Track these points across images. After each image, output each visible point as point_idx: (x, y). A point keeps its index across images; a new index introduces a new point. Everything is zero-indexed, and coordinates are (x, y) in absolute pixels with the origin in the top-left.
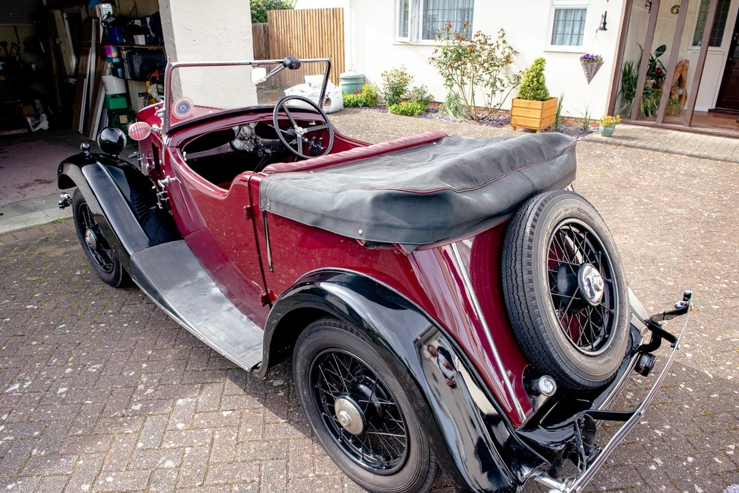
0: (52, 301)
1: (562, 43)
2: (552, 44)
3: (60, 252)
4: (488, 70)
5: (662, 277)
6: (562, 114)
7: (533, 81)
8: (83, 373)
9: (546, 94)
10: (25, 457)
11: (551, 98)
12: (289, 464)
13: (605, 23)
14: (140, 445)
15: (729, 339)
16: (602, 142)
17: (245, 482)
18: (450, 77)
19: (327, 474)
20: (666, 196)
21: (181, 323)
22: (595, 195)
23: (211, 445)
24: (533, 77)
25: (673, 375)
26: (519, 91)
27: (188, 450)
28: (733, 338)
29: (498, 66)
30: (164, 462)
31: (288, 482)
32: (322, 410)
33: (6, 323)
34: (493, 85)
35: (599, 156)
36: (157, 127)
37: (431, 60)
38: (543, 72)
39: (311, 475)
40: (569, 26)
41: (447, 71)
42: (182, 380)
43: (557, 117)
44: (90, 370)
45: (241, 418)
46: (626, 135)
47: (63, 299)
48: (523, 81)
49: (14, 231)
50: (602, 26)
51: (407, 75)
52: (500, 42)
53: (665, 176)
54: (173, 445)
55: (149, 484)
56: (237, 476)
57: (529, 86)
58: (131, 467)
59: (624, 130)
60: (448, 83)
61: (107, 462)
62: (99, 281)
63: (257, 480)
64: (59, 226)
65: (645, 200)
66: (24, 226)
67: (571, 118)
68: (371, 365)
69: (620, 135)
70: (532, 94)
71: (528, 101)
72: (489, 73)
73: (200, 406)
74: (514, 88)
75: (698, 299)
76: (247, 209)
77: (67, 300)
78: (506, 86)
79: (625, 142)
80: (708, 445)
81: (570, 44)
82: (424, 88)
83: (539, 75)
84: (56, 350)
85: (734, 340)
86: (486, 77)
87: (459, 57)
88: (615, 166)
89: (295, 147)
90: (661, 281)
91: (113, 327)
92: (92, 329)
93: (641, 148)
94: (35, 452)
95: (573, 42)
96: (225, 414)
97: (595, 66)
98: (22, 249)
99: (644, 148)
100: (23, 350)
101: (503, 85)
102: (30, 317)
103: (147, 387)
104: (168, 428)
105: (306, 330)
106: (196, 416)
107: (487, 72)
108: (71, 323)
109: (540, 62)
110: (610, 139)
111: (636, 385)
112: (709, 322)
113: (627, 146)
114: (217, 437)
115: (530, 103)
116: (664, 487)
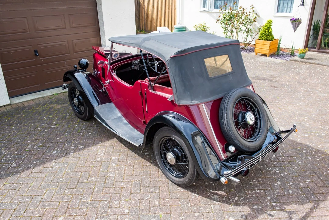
0: (61, 125)
1: (282, 11)
2: (277, 12)
3: (59, 107)
4: (245, 25)
5: (304, 123)
6: (281, 46)
7: (266, 31)
8: (78, 148)
9: (272, 37)
10: (64, 172)
11: (275, 39)
12: (151, 177)
13: (303, 2)
14: (101, 170)
15: (324, 147)
16: (298, 61)
17: (136, 181)
18: (226, 29)
19: (163, 180)
20: (320, 88)
21: (113, 131)
22: (286, 87)
23: (125, 171)
24: (266, 29)
25: (295, 157)
26: (259, 36)
27: (117, 172)
28: (326, 146)
29: (250, 23)
30: (109, 175)
31: (150, 181)
32: (162, 159)
33: (46, 132)
34: (248, 32)
35: (295, 69)
36: (107, 62)
37: (217, 21)
38: (271, 27)
39: (158, 180)
40: (286, 3)
41: (225, 26)
42: (113, 152)
43: (278, 48)
44: (80, 147)
45: (134, 163)
46: (311, 57)
47: (64, 124)
48: (262, 31)
49: (38, 98)
50: (302, 4)
51: (206, 27)
52: (251, 11)
53: (324, 78)
54: (112, 170)
55: (105, 180)
56: (134, 179)
57: (264, 34)
58: (99, 175)
59: (311, 55)
60: (225, 32)
61: (91, 174)
62: (77, 118)
63: (140, 180)
64: (56, 97)
65: (310, 90)
66: (42, 96)
67: (286, 48)
68: (178, 141)
69: (308, 57)
70: (265, 37)
71: (263, 41)
72: (246, 26)
73: (120, 160)
74: (257, 34)
75: (317, 131)
76: (140, 92)
77: (66, 124)
78: (253, 33)
79: (309, 61)
80: (300, 180)
81: (286, 12)
82: (214, 33)
83: (269, 28)
84: (66, 141)
85: (326, 147)
86: (244, 28)
87: (231, 19)
88: (301, 73)
89: (154, 68)
90: (303, 124)
91: (85, 134)
92: (78, 135)
93: (317, 64)
94: (66, 171)
95: (288, 11)
96: (129, 162)
97: (297, 24)
98: (43, 105)
99: (319, 64)
100: (54, 141)
101: (252, 33)
102: (54, 130)
103: (101, 153)
104: (110, 165)
105: (158, 131)
106: (119, 162)
107: (245, 26)
108: (70, 132)
109: (270, 22)
110: (302, 60)
111: (279, 160)
112: (318, 140)
113: (310, 63)
114: (126, 168)
115: (264, 42)
116: (278, 190)
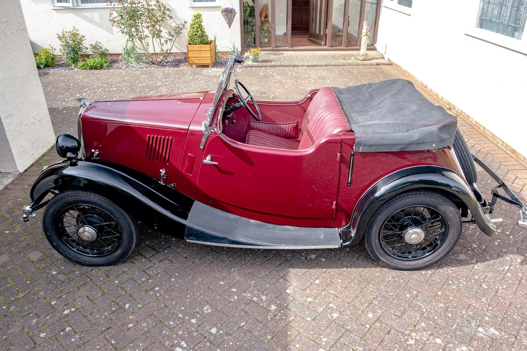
2: (194, 1)
6: (217, 50)
7: (197, 31)
11: (210, 41)
14: (309, 319)
18: (131, 34)
23: (336, 296)
24: (197, 28)
43: (216, 54)
45: (327, 279)
54: (322, 308)
57: (196, 35)
70: (199, 40)
71: (198, 45)
73: (300, 287)
74: (177, 36)
79: (268, 64)
83: (200, 26)
93: (280, 66)
96: (317, 282)
103: (259, 297)
104: (306, 304)
106: (307, 291)
109: (198, 17)
110: (259, 64)
113: (271, 66)
114: (333, 292)
115: (200, 47)
